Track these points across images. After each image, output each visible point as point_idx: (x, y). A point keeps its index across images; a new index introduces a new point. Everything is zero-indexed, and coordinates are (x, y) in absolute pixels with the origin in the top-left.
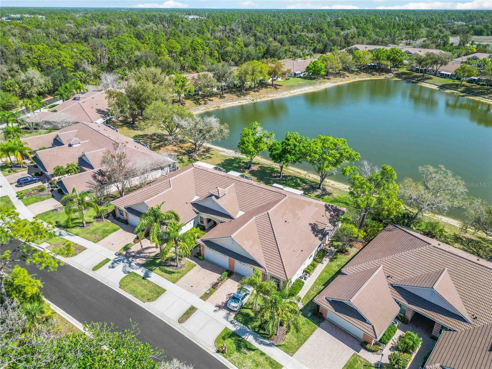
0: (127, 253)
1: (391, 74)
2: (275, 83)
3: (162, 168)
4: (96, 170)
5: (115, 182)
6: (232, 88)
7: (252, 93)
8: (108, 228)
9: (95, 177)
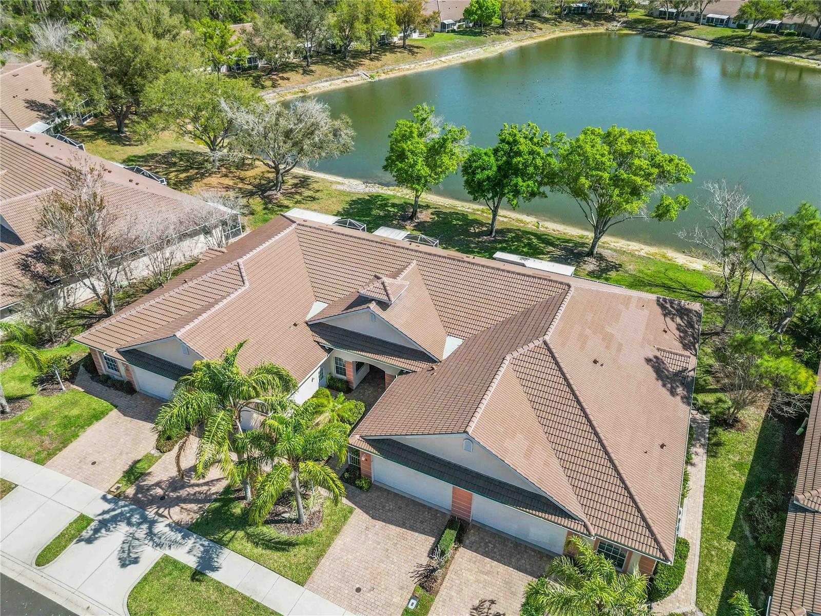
0: (140, 489)
1: (615, 23)
2: (407, 42)
3: (207, 231)
4: (28, 246)
5: (85, 276)
6: (324, 54)
7: (367, 62)
8: (75, 412)
9: (25, 267)
